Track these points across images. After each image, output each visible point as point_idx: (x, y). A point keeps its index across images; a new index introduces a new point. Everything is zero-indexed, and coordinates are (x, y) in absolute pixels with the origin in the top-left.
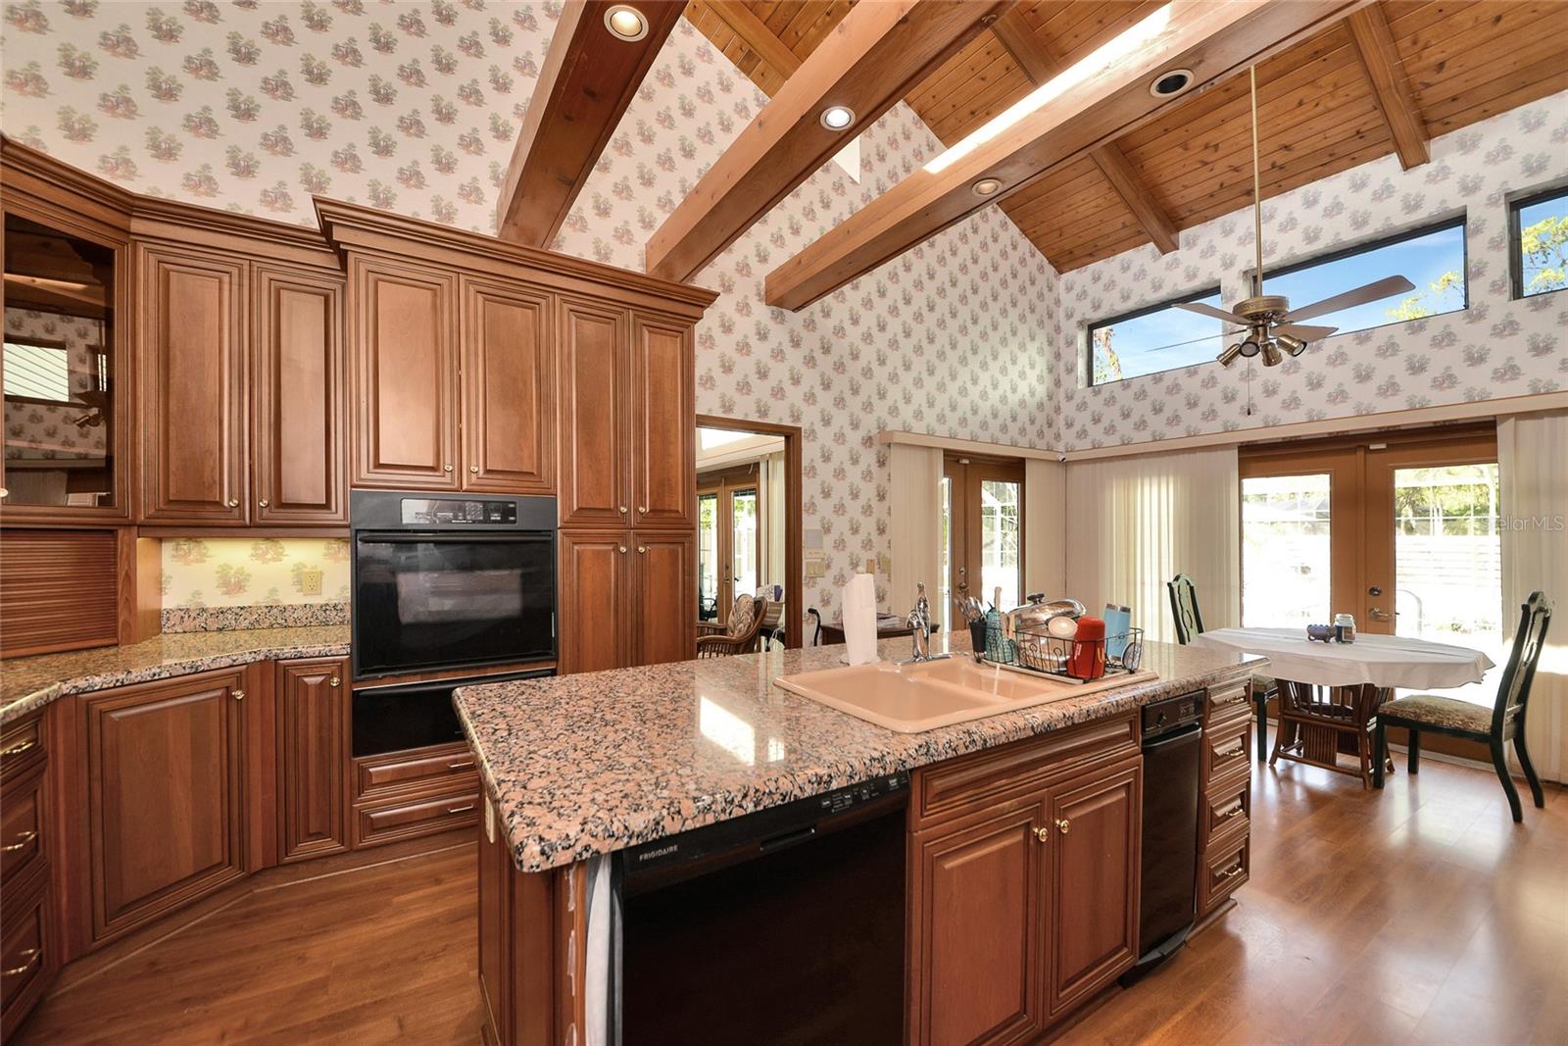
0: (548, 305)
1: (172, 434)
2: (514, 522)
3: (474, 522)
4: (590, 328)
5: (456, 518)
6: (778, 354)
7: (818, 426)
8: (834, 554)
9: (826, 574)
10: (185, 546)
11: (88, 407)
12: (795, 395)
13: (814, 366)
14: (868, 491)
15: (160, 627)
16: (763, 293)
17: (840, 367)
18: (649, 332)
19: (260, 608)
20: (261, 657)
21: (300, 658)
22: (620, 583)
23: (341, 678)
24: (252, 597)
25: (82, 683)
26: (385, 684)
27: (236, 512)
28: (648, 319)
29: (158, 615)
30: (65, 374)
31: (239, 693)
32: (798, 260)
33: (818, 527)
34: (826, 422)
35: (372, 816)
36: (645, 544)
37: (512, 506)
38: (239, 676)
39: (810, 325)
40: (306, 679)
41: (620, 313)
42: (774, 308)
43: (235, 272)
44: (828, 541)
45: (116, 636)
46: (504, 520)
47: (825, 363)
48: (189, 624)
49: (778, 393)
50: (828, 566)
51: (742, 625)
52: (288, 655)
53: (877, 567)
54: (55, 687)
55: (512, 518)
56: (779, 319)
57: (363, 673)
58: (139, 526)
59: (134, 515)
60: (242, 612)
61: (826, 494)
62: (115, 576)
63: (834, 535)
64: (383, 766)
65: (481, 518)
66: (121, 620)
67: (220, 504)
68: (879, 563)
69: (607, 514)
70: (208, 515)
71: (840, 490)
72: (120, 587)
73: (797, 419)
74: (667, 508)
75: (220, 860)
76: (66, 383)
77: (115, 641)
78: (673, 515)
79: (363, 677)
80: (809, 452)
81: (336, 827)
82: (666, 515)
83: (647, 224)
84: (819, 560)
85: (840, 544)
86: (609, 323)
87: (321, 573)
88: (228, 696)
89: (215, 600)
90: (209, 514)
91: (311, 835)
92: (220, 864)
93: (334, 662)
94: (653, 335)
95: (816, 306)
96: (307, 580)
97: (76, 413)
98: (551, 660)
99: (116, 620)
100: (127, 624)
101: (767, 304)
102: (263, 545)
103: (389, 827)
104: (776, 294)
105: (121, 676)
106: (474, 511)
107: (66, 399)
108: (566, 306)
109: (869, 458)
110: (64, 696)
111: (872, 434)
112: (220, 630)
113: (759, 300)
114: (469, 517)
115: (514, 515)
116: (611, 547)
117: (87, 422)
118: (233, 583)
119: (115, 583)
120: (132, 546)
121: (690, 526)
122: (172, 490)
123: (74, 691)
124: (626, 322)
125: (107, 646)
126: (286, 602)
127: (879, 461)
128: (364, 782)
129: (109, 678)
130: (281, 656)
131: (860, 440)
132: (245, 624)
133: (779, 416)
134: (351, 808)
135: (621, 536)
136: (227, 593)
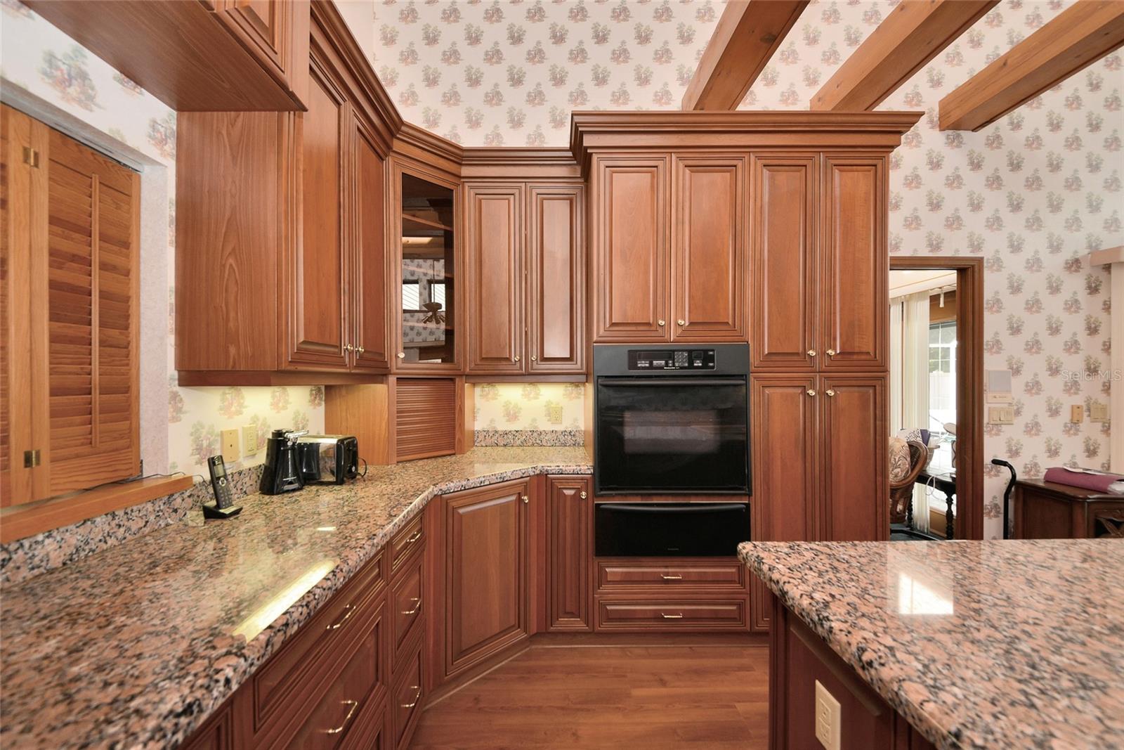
0: (743, 166)
1: (484, 312)
2: (713, 367)
3: (681, 368)
4: (783, 177)
5: (667, 365)
6: (955, 181)
7: (1005, 255)
8: (1026, 399)
9: (1015, 421)
10: (487, 389)
11: (427, 312)
12: (975, 223)
13: (1000, 186)
14: (1074, 325)
15: (474, 442)
16: (936, 119)
17: (1034, 183)
18: (840, 171)
19: (527, 432)
20: (538, 472)
21: (562, 474)
22: (808, 424)
23: (587, 491)
24: (521, 424)
25: (444, 487)
26: (614, 501)
27: (518, 364)
28: (837, 158)
29: (473, 432)
30: (418, 295)
31: (526, 498)
32: (1003, 61)
33: (1005, 367)
34: (1016, 247)
35: (608, 608)
36: (833, 387)
37: (711, 353)
38: (526, 485)
39: (995, 142)
40: (565, 491)
41: (811, 158)
42: (950, 132)
43: (516, 192)
44: (1018, 384)
45: (454, 449)
46: (705, 366)
47: (1013, 182)
48: (489, 441)
49: (954, 222)
50: (1018, 413)
51: (899, 470)
52: (554, 471)
53: (1086, 414)
54: (430, 490)
55: (711, 364)
56: (955, 142)
57: (601, 490)
58: (466, 375)
59: (464, 369)
60: (517, 434)
61: (1015, 330)
62: (454, 409)
63: (1026, 376)
64: (615, 570)
65: (686, 365)
66: (457, 437)
67: (508, 359)
68: (1089, 410)
69: (795, 358)
70: (501, 367)
71: (1035, 325)
72: (457, 416)
73: (978, 248)
74: (857, 350)
75: (513, 623)
76: (418, 300)
77: (453, 452)
78: (863, 357)
79: (602, 492)
80: (992, 284)
81: (583, 610)
82: (855, 357)
83: (812, 81)
84: (1006, 405)
85: (1034, 387)
86: (799, 171)
87: (562, 408)
88: (520, 500)
89: (503, 426)
90: (504, 367)
91: (568, 613)
92: (513, 626)
93: (582, 479)
94: (844, 173)
95: (1003, 121)
96: (554, 413)
97: (421, 316)
98: (745, 495)
99: (454, 438)
100: (460, 440)
101: (941, 130)
102: (529, 388)
103: (620, 619)
104: (955, 116)
105: (464, 483)
106: (681, 360)
107: (418, 308)
108: (760, 163)
109: (1075, 285)
110: (435, 496)
111: (1079, 256)
112: (505, 445)
113: (932, 128)
114: (677, 364)
115: (713, 362)
116: (799, 390)
117: (427, 320)
118: (512, 415)
119: (454, 414)
120: (463, 389)
121: (881, 369)
122: (484, 351)
123: (440, 493)
124: (817, 167)
125: (450, 455)
126: (541, 429)
127: (1089, 287)
128: (602, 579)
129: (458, 484)
130: (550, 472)
131: (1063, 265)
132: (519, 442)
133: (957, 247)
134: (593, 597)
135: (806, 379)
136: (509, 421)
